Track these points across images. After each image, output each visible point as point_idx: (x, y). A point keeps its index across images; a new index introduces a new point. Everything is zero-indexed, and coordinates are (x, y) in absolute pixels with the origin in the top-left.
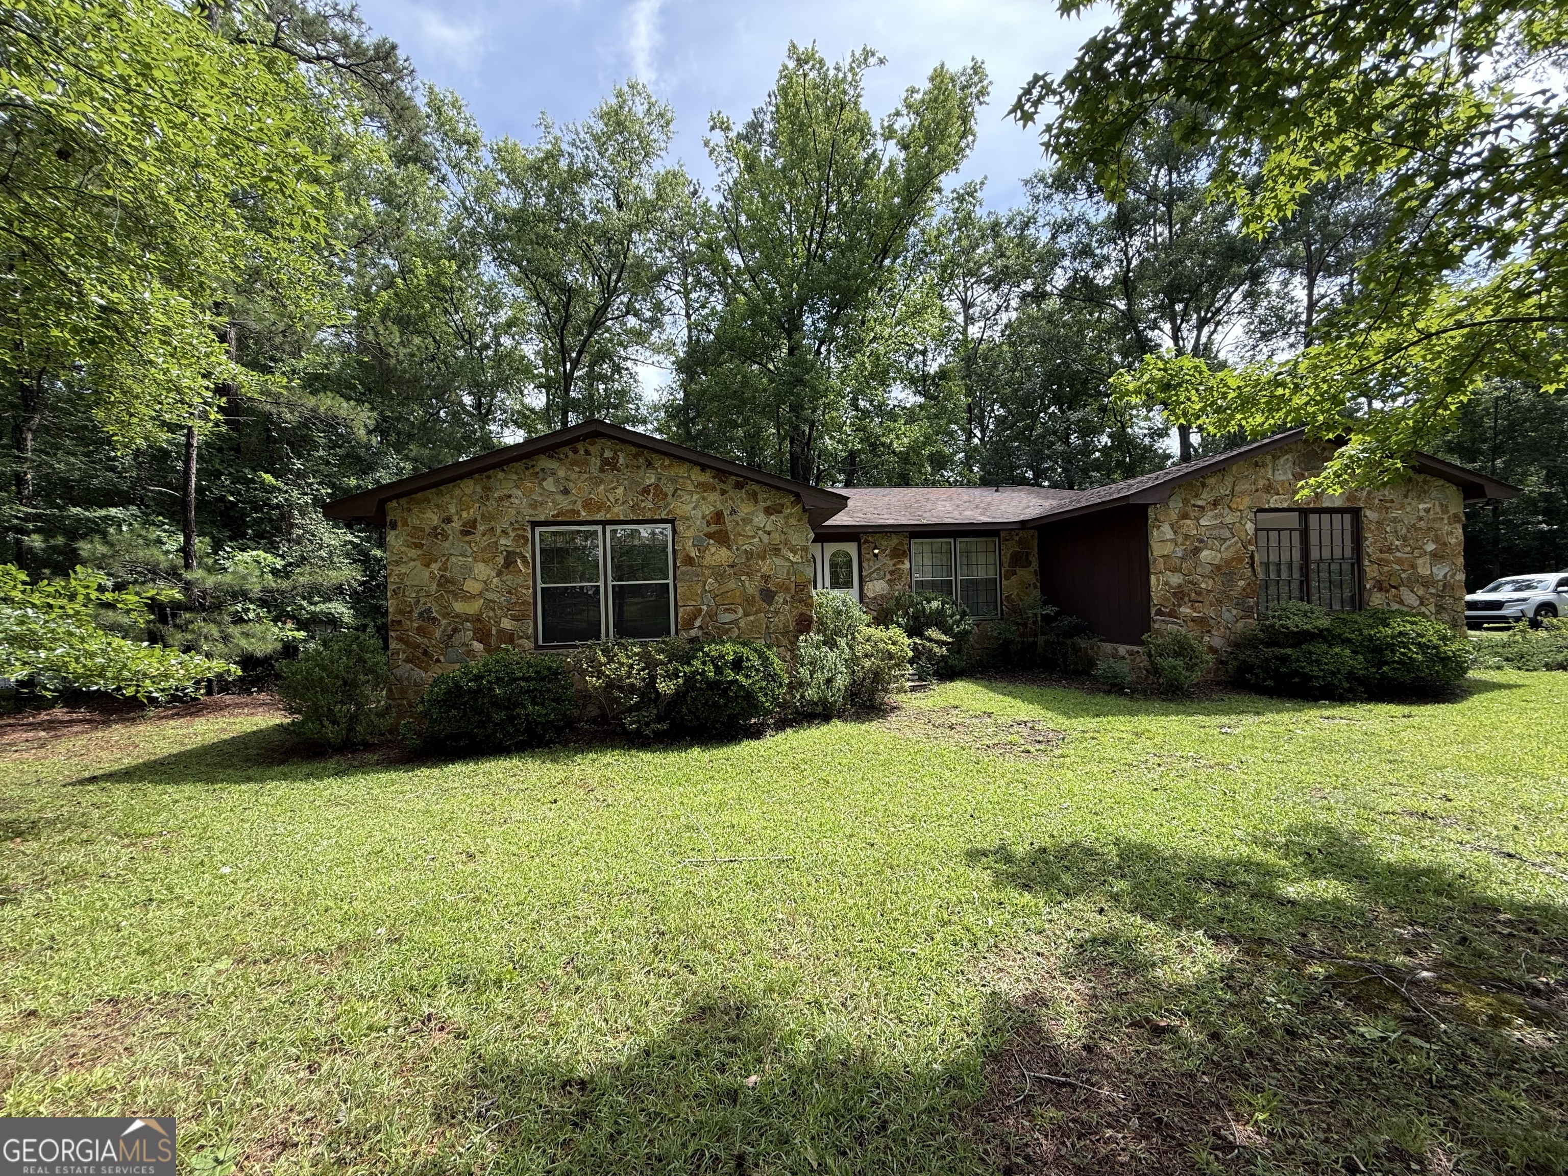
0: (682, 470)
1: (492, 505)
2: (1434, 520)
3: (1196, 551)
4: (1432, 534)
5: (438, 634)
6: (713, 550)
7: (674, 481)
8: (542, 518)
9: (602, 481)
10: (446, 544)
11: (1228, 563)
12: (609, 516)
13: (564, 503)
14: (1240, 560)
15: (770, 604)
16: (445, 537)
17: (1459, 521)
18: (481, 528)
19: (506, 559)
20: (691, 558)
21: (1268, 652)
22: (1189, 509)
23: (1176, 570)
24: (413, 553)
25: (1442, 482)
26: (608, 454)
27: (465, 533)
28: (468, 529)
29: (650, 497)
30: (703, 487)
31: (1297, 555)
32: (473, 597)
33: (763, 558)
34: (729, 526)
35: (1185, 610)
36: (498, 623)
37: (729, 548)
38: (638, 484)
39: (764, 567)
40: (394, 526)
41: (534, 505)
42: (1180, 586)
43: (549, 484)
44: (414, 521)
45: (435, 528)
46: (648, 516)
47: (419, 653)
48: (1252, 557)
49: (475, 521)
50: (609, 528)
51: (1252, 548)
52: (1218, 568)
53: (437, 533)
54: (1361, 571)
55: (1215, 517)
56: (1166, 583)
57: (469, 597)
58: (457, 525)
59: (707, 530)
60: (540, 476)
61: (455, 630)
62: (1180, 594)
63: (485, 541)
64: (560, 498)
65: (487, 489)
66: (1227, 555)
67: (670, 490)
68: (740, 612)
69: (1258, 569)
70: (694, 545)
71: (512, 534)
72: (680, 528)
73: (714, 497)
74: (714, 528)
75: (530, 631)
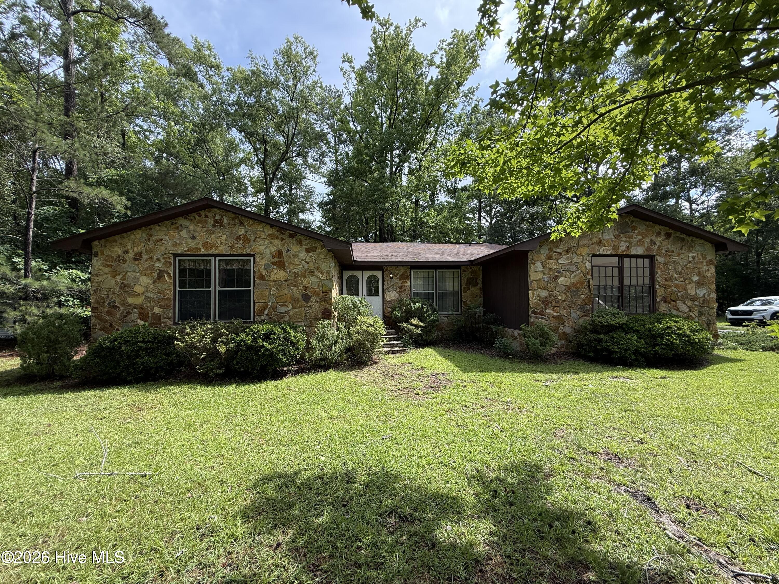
0: (260, 227)
1: (151, 245)
2: (698, 263)
3: (556, 278)
4: (696, 271)
5: (118, 315)
6: (276, 271)
7: (255, 233)
8: (179, 252)
9: (214, 232)
10: (125, 266)
11: (575, 285)
12: (217, 252)
13: (192, 244)
14: (582, 283)
15: (307, 302)
16: (125, 261)
17: (713, 264)
18: (145, 257)
19: (159, 274)
20: (263, 276)
21: (592, 336)
22: (552, 254)
23: (545, 288)
24: (107, 270)
25: (702, 241)
26: (218, 217)
27: (135, 259)
28: (137, 258)
29: (241, 242)
30: (271, 236)
31: (616, 282)
32: (139, 295)
33: (305, 277)
34: (285, 258)
35: (549, 311)
36: (152, 310)
37: (285, 270)
38: (235, 234)
39: (305, 282)
40: (96, 255)
41: (175, 245)
42: (546, 297)
43: (184, 233)
44: (107, 252)
45: (119, 257)
46: (239, 252)
47: (107, 325)
48: (589, 282)
49: (141, 253)
50: (218, 259)
51: (589, 277)
52: (569, 287)
53: (120, 259)
54: (654, 292)
55: (568, 258)
56: (538, 296)
57: (137, 295)
58: (131, 255)
59: (272, 260)
60: (179, 229)
61: (129, 313)
62: (546, 302)
63: (147, 264)
64: (190, 241)
65: (149, 235)
66: (574, 280)
67: (252, 238)
68: (290, 306)
69: (592, 289)
70: (265, 269)
71: (163, 261)
72: (257, 259)
73: (277, 242)
74: (276, 259)
75: (171, 314)
